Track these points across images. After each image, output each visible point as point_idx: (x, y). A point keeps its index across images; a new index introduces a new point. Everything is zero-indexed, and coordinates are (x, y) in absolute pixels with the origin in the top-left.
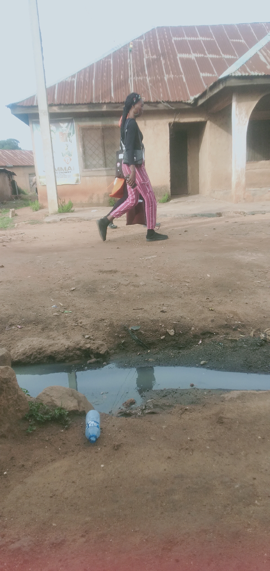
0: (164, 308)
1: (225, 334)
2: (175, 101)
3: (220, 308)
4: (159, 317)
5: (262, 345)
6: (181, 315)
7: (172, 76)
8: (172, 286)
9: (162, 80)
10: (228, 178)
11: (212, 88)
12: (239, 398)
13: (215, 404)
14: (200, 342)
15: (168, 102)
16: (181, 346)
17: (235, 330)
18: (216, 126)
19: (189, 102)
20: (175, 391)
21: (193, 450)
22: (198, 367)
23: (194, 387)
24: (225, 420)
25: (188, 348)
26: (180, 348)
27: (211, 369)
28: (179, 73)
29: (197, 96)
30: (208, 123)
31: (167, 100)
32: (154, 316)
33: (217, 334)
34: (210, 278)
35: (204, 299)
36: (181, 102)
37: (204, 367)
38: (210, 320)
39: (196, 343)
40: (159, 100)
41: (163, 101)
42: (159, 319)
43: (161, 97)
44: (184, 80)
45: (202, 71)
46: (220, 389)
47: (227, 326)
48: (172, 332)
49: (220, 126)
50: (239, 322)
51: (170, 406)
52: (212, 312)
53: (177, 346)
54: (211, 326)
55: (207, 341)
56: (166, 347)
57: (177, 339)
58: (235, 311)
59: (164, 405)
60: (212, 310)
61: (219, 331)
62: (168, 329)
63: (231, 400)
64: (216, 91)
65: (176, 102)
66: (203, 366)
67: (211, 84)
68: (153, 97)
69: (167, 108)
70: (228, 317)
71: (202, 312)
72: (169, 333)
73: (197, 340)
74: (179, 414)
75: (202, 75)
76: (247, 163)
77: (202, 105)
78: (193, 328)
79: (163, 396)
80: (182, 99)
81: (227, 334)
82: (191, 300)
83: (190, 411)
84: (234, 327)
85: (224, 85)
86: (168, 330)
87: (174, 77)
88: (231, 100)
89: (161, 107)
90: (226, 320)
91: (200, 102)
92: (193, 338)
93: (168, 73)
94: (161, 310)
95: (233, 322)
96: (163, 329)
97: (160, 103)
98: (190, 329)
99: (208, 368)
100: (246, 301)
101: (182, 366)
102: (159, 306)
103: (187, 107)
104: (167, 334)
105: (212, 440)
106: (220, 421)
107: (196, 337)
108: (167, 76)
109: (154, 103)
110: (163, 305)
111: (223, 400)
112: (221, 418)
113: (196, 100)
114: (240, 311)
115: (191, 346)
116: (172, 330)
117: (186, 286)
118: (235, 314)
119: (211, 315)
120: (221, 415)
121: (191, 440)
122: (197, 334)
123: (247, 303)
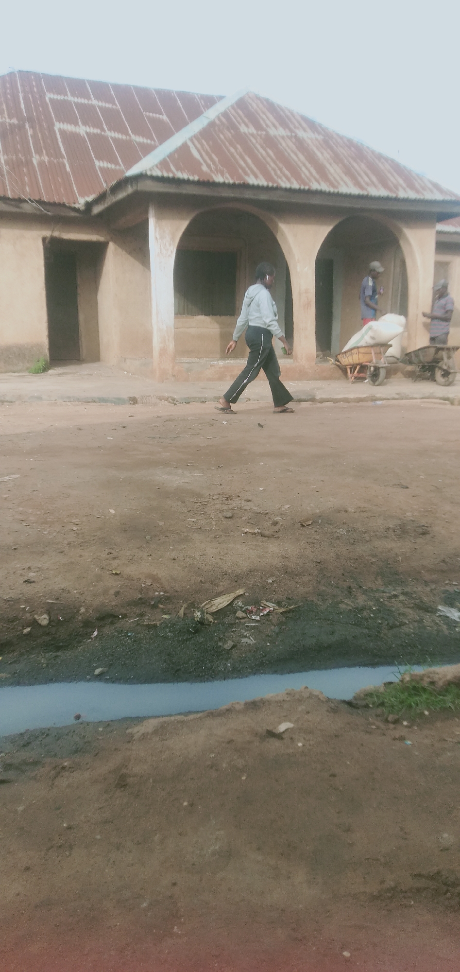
0: (31, 575)
1: (137, 616)
2: (52, 201)
3: (131, 570)
4: (20, 592)
5: (197, 631)
6: (62, 586)
7: (46, 159)
8: (46, 533)
9: (29, 163)
10: (147, 340)
11: (114, 189)
12: (155, 732)
13: (116, 749)
14: (96, 633)
15: (41, 202)
16: (61, 644)
17: (154, 607)
18: (124, 252)
19: (77, 206)
20: (45, 733)
21: (71, 847)
22: (89, 680)
23: (80, 720)
24: (130, 780)
25: (74, 646)
26: (58, 648)
27: (113, 682)
28: (58, 155)
29: (90, 199)
30: (111, 246)
31: (37, 198)
32: (11, 591)
33: (125, 616)
34: (115, 515)
35: (104, 555)
36: (63, 205)
37: (100, 680)
38: (112, 592)
39: (88, 635)
40: (23, 197)
41: (30, 200)
42: (21, 596)
43: (27, 192)
44: (68, 169)
45: (99, 158)
46: (126, 719)
47: (141, 602)
48: (44, 620)
49: (130, 253)
50: (162, 593)
51: (35, 763)
52: (116, 577)
53: (52, 645)
54: (114, 603)
55: (107, 630)
56: (33, 648)
57: (53, 630)
58: (155, 573)
59: (25, 763)
60: (116, 574)
61: (127, 610)
62: (37, 614)
63: (144, 737)
64: (121, 195)
65: (54, 204)
66: (100, 677)
67: (114, 183)
68: (13, 191)
69: (38, 213)
70: (143, 585)
71: (99, 578)
72: (40, 622)
73: (89, 630)
74: (50, 778)
75: (98, 164)
76: (175, 318)
77: (100, 215)
78: (82, 610)
79: (24, 746)
80: (65, 200)
81: (141, 615)
82: (81, 556)
83: (71, 769)
84: (153, 603)
85: (135, 188)
86: (36, 616)
87: (49, 162)
88: (147, 213)
89: (27, 208)
90: (141, 591)
91: (97, 210)
92: (82, 627)
93: (39, 152)
94: (26, 578)
95: (151, 594)
96: (28, 615)
97: (25, 201)
98: (78, 611)
99: (107, 681)
100: (174, 555)
101: (62, 681)
102: (21, 572)
103: (73, 214)
104: (34, 623)
105: (106, 822)
106: (122, 783)
107: (88, 624)
108: (38, 157)
109: (14, 200)
110: (29, 568)
111: (130, 739)
112: (123, 777)
113: (89, 206)
114: (162, 573)
115: (80, 642)
116: (45, 616)
117: (74, 532)
118: (155, 579)
119: (113, 584)
120: (124, 771)
121: (69, 828)
122: (90, 619)
123: (174, 559)
